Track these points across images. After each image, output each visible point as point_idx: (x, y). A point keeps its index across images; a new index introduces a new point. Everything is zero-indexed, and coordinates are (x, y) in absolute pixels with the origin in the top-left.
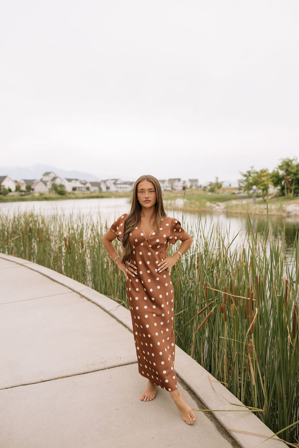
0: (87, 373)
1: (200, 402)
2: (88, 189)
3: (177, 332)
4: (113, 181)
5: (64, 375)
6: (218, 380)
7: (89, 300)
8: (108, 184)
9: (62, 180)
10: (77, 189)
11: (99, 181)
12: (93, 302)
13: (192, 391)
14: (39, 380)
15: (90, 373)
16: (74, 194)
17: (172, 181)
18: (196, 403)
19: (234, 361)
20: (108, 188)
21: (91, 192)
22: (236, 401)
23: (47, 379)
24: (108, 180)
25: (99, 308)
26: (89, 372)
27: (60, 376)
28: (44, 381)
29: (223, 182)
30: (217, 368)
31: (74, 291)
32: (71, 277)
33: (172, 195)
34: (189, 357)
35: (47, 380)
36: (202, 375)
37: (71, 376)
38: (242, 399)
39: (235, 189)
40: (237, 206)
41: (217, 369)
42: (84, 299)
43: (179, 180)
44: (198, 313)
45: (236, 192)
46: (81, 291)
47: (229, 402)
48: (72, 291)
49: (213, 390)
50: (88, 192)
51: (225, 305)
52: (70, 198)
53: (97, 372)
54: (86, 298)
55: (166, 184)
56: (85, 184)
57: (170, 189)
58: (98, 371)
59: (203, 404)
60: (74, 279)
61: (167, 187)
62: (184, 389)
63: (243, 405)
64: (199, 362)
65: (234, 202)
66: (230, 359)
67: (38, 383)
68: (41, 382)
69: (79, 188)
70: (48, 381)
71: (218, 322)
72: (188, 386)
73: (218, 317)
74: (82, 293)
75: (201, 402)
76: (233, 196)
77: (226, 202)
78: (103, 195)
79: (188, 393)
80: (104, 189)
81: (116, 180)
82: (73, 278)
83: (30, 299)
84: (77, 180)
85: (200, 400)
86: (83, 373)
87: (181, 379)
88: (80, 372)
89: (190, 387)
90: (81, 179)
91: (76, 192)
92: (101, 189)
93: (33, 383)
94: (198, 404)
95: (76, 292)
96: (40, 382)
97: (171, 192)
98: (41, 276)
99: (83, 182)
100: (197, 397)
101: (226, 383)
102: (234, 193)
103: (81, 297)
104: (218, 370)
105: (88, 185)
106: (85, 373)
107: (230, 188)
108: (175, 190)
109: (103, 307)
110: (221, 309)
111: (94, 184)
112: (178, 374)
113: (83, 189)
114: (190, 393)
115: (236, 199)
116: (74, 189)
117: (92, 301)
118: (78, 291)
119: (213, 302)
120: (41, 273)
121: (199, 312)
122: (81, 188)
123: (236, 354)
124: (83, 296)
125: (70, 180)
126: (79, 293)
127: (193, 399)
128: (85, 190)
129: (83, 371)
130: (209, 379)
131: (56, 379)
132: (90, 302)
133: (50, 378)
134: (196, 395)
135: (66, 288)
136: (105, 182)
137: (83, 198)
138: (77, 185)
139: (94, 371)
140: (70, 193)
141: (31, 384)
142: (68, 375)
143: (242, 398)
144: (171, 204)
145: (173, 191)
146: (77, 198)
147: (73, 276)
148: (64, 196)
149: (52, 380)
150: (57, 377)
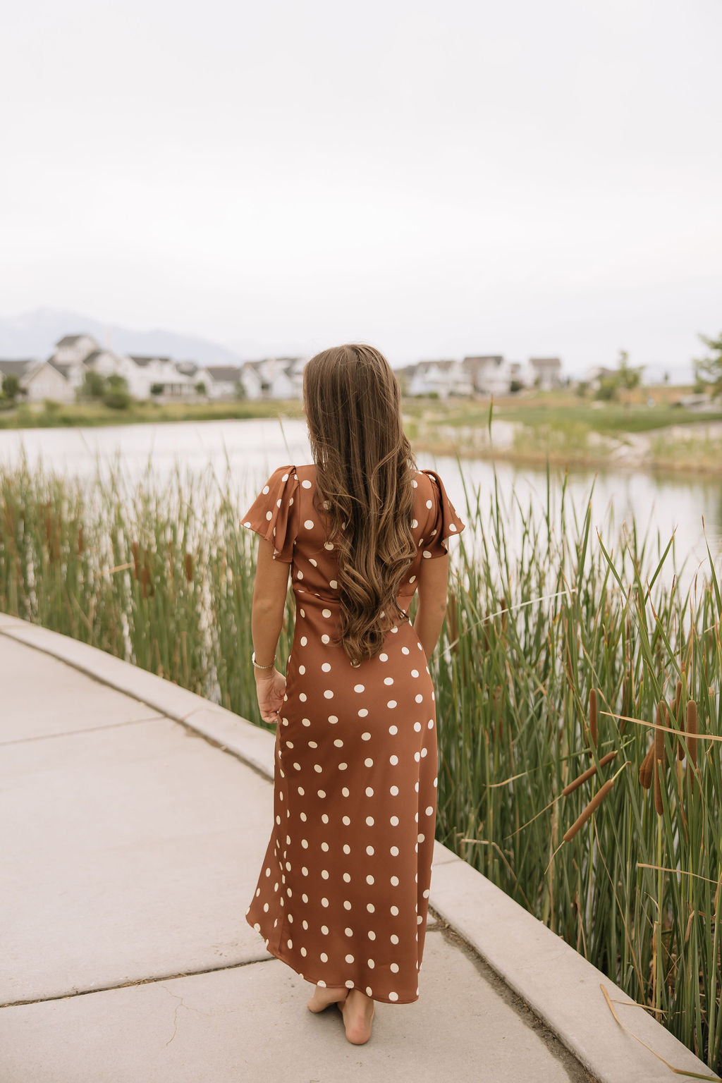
0: (216, 969)
1: (575, 1066)
2: (201, 388)
3: (498, 848)
4: (283, 365)
5: (144, 974)
6: (633, 999)
7: (215, 744)
8: (267, 373)
9: (118, 361)
10: (167, 391)
11: (237, 363)
12: (227, 751)
13: (550, 1031)
14: (67, 988)
15: (227, 970)
16: (156, 406)
17: (474, 364)
18: (564, 1067)
19: (686, 939)
20: (265, 387)
21: (211, 401)
22: (692, 1062)
23: (92, 985)
24: (265, 361)
25: (247, 770)
26: (223, 968)
27: (133, 976)
28: (83, 993)
29: (642, 368)
30: (626, 963)
31: (166, 715)
32: (154, 671)
33: (474, 409)
34: (540, 926)
35: (92, 989)
36: (582, 981)
37: (165, 978)
38: (712, 1056)
39: (683, 389)
40: (689, 445)
41: (629, 965)
42: (199, 742)
43: (498, 360)
44: (567, 788)
45: (687, 399)
46: (189, 715)
47: (669, 1066)
48: (159, 715)
49: (617, 1030)
50: (202, 400)
51: (659, 761)
52: (142, 420)
53: (247, 966)
54: (206, 738)
55: (457, 373)
56: (191, 372)
57: (466, 389)
58: (249, 963)
59: (586, 1070)
60: (164, 678)
61: (457, 383)
62: (525, 1023)
63: (715, 1076)
64: (571, 939)
65: (679, 434)
66: (671, 934)
67: (65, 996)
68: (73, 995)
69: (172, 386)
70: (95, 991)
71: (633, 815)
72: (538, 1014)
73: (630, 801)
74: (191, 721)
75: (580, 1063)
76: (677, 413)
77: (655, 435)
78: (249, 408)
79: (539, 1035)
80: (253, 390)
81: (293, 361)
82: (162, 675)
83: (29, 740)
84: (165, 360)
85: (577, 1059)
86: (202, 969)
87: (514, 993)
88: (192, 968)
89: (542, 1018)
90: (180, 356)
91: (161, 400)
92: (241, 393)
93: (48, 997)
94: (569, 1069)
95: (174, 719)
96: (70, 996)
97: (471, 398)
98: (61, 666)
99: (186, 368)
100: (565, 1048)
101: (658, 1010)
102: (679, 405)
103: (188, 735)
104: (632, 967)
105: (202, 377)
106: (208, 971)
107: (665, 387)
108: (483, 392)
109: (259, 766)
110: (643, 774)
111: (220, 374)
112: (504, 978)
113: (185, 390)
114: (544, 1037)
115: (687, 421)
116: (157, 390)
117: (224, 748)
118: (179, 712)
119: (616, 752)
120: (60, 659)
121: (568, 784)
122: (181, 386)
123: (691, 916)
124: (195, 732)
125: (142, 362)
126: (181, 723)
127: (555, 1056)
128: (193, 391)
129: (203, 965)
130: (605, 995)
131: (119, 987)
132: (217, 752)
133: (103, 984)
134: (564, 1042)
135: (142, 705)
136: (255, 366)
137: (189, 418)
138: (167, 375)
139: (237, 965)
140: (142, 404)
141: (41, 1001)
142: (156, 974)
143: (710, 1055)
144: (470, 441)
145: (479, 397)
146: (166, 419)
147: (160, 668)
148: (124, 414)
149: (107, 989)
150: (122, 979)
